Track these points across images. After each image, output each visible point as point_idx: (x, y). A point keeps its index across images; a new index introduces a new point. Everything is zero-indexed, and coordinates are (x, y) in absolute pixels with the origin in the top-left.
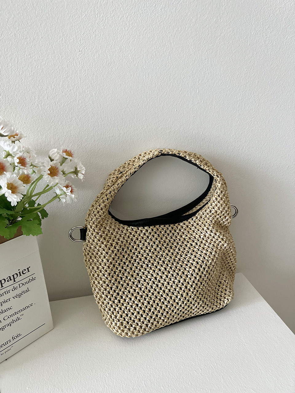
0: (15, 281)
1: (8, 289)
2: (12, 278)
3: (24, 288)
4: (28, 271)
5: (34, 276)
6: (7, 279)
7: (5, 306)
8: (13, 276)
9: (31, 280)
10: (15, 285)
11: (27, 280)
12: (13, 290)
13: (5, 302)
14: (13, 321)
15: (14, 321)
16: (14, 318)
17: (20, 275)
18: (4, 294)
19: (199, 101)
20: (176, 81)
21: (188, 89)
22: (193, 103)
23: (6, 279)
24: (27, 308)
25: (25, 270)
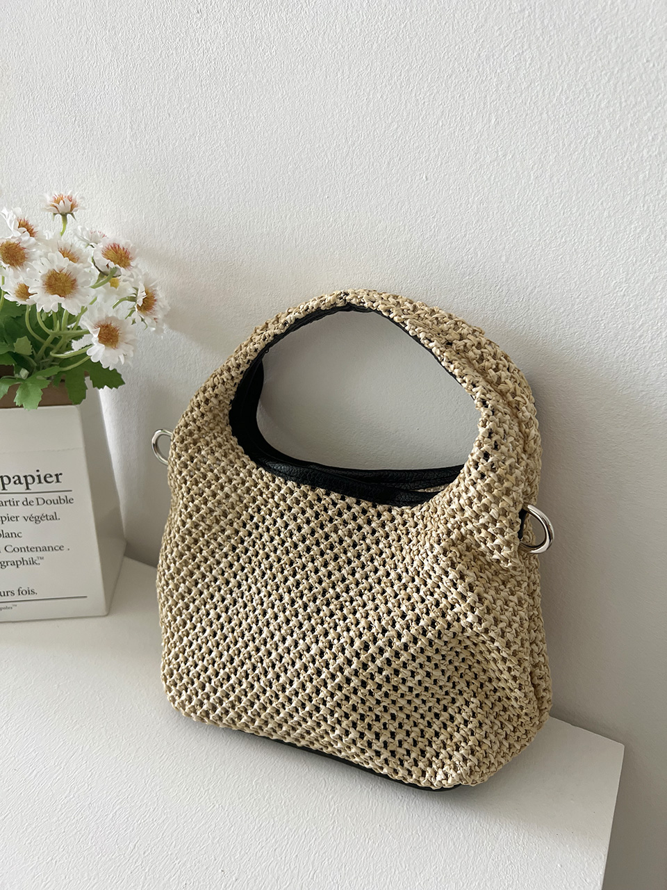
0: (28, 488)
1: (16, 497)
2: (23, 480)
3: (49, 510)
4: (58, 481)
5: (69, 496)
6: (14, 478)
7: (8, 527)
8: (25, 477)
9: (62, 501)
10: (31, 497)
11: (54, 496)
12: (25, 503)
13: (10, 519)
14: (23, 561)
15: (25, 562)
16: (27, 556)
17: (40, 482)
18: (8, 503)
19: (497, 152)
20: (426, 85)
21: (462, 113)
22: (479, 159)
23: (11, 478)
24: (51, 549)
25: (51, 476)
